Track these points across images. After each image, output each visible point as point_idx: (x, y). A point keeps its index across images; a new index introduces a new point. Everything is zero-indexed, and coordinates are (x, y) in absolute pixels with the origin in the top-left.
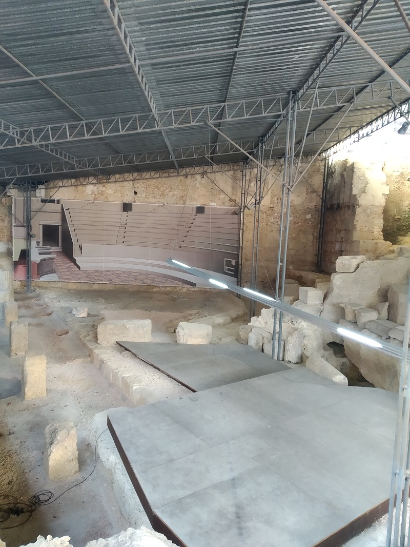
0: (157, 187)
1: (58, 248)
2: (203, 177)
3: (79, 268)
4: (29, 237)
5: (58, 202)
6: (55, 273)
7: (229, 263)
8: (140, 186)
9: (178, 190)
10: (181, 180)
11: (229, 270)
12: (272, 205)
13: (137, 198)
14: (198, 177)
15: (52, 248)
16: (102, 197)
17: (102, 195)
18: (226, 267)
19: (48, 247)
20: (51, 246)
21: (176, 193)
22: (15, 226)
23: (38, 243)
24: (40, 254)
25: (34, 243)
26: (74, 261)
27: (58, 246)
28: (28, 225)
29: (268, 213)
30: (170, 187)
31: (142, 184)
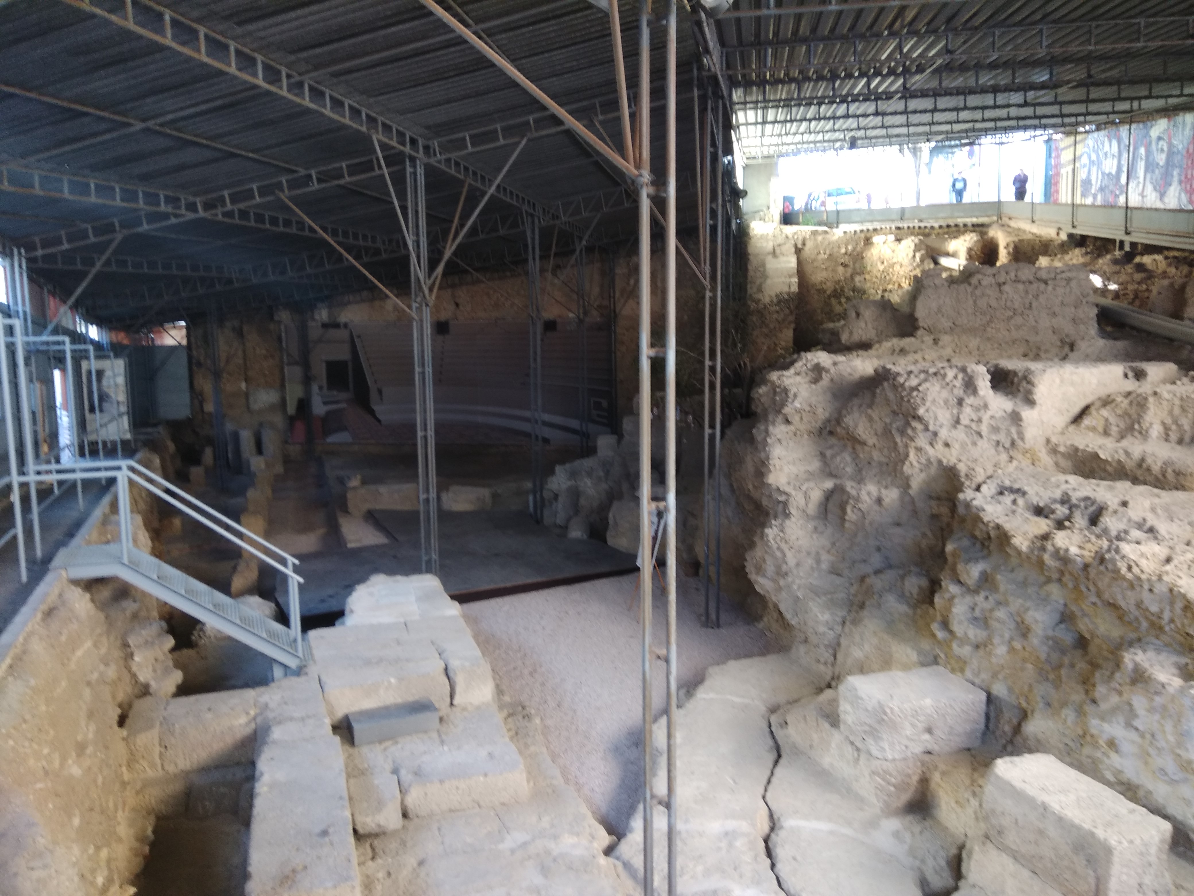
0: (488, 295)
1: (349, 393)
2: (555, 275)
3: (379, 421)
4: (307, 380)
5: (346, 326)
6: (347, 430)
7: (598, 406)
8: (463, 293)
9: (519, 297)
10: (523, 281)
11: (599, 416)
13: (459, 312)
14: (548, 275)
15: (340, 394)
18: (596, 412)
19: (335, 393)
20: (339, 391)
21: (516, 301)
22: (289, 364)
25: (315, 388)
26: (372, 412)
27: (349, 391)
28: (305, 363)
30: (507, 292)
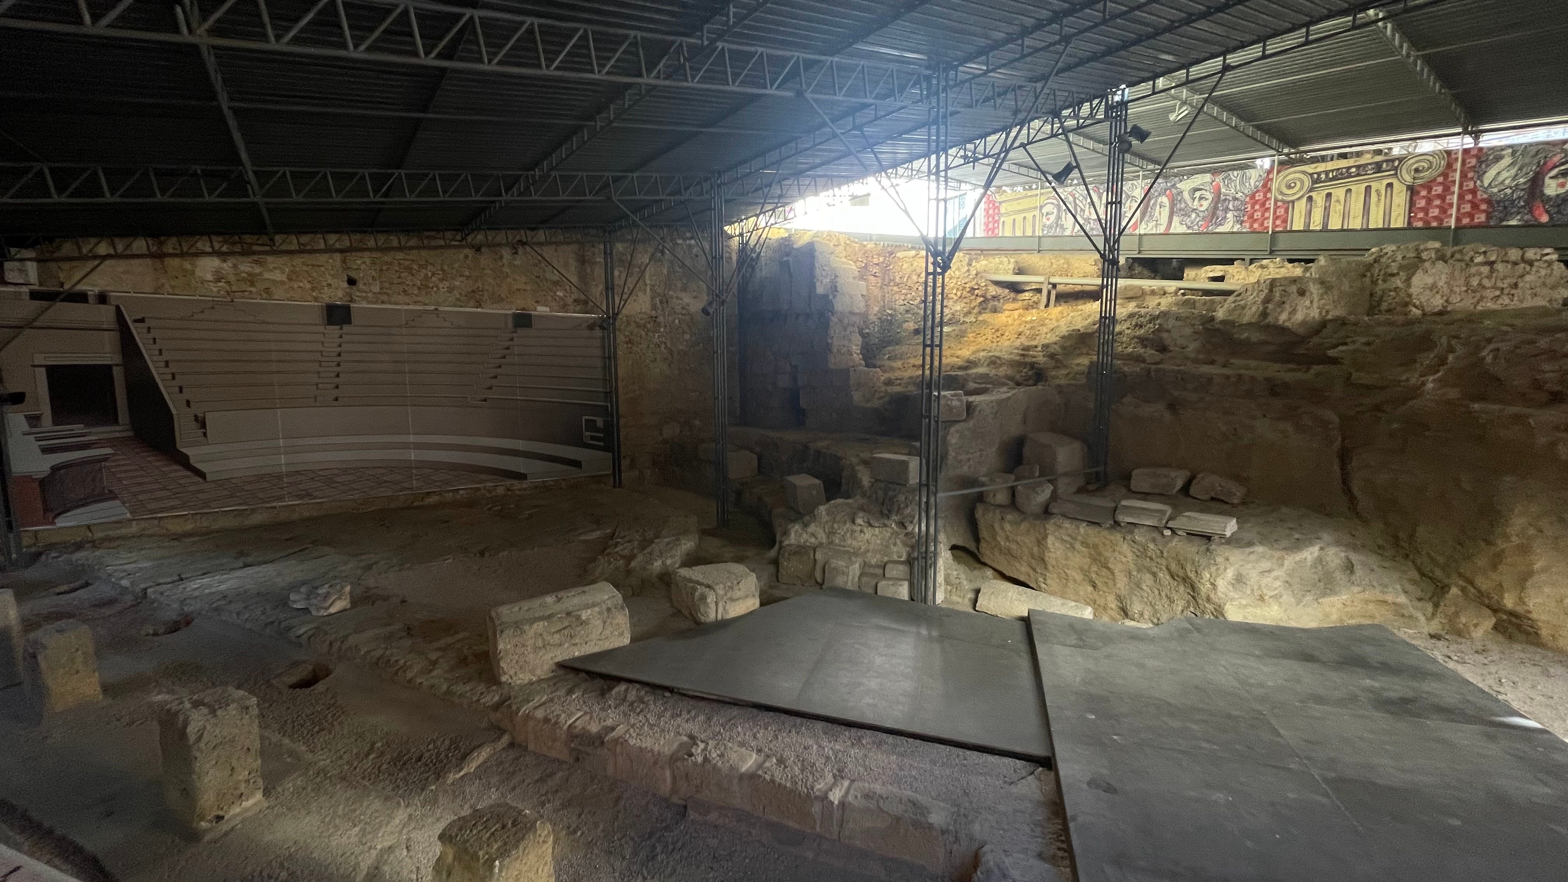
0: (409, 269)
1: (117, 428)
2: (516, 253)
3: (201, 475)
5: (102, 298)
6: (115, 498)
7: (591, 425)
8: (362, 264)
9: (462, 279)
10: (466, 257)
11: (592, 438)
12: (653, 313)
13: (358, 294)
14: (506, 253)
15: (93, 430)
16: (252, 289)
17: (252, 284)
18: (588, 434)
19: (78, 428)
20: (88, 425)
21: (457, 283)
23: (34, 420)
24: (46, 450)
25: (16, 421)
26: (184, 461)
27: (116, 421)
29: (649, 326)
30: (443, 270)
31: (368, 261)
